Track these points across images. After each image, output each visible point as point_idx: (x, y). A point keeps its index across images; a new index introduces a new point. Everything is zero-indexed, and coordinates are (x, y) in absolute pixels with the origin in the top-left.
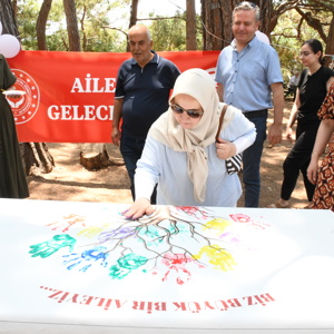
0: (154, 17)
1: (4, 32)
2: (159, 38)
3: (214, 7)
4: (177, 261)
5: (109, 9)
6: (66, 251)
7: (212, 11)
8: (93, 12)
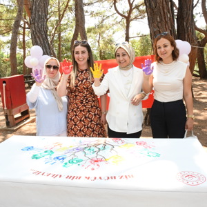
0: (141, 35)
1: (44, 54)
2: (144, 48)
3: (155, 30)
4: (96, 161)
5: (114, 33)
6: (48, 157)
7: (155, 32)
8: (104, 35)
